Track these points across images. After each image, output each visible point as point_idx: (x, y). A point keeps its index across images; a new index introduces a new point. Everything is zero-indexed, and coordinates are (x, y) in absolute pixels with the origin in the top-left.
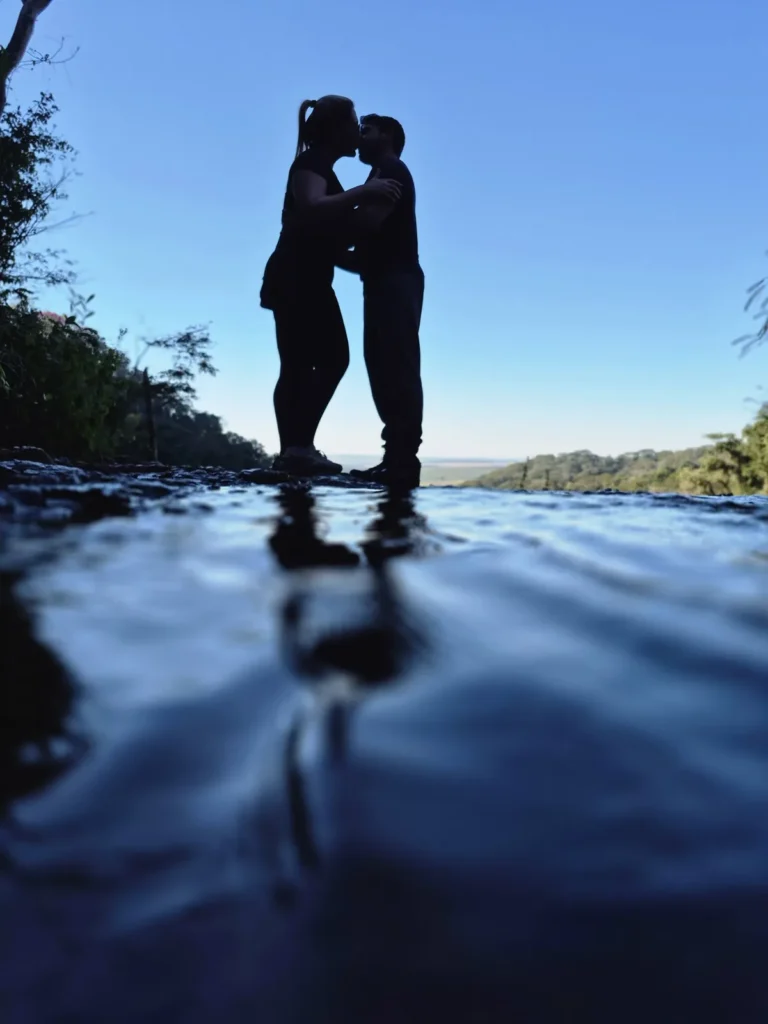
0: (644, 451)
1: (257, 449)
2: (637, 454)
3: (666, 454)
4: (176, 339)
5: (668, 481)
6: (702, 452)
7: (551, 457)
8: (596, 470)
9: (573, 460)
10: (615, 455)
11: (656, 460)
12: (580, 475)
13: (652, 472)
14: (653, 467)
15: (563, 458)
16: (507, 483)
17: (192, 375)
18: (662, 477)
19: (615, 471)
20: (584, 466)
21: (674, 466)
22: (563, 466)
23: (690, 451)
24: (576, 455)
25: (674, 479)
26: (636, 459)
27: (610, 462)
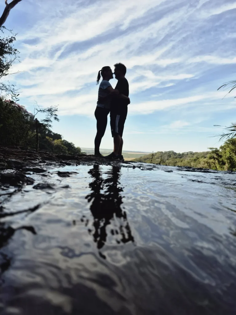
0: (190, 152)
1: (72, 145)
2: (188, 153)
3: (196, 153)
4: (47, 110)
5: (197, 161)
6: (207, 153)
7: (162, 152)
8: (175, 157)
9: (168, 153)
10: (181, 153)
11: (193, 155)
12: (170, 158)
13: (192, 158)
14: (192, 157)
15: (166, 153)
16: (148, 159)
17: (51, 121)
18: (195, 160)
19: (181, 158)
20: (172, 156)
21: (198, 157)
22: (165, 155)
23: (203, 153)
24: (170, 152)
25: (199, 161)
26: (187, 154)
27: (179, 155)
